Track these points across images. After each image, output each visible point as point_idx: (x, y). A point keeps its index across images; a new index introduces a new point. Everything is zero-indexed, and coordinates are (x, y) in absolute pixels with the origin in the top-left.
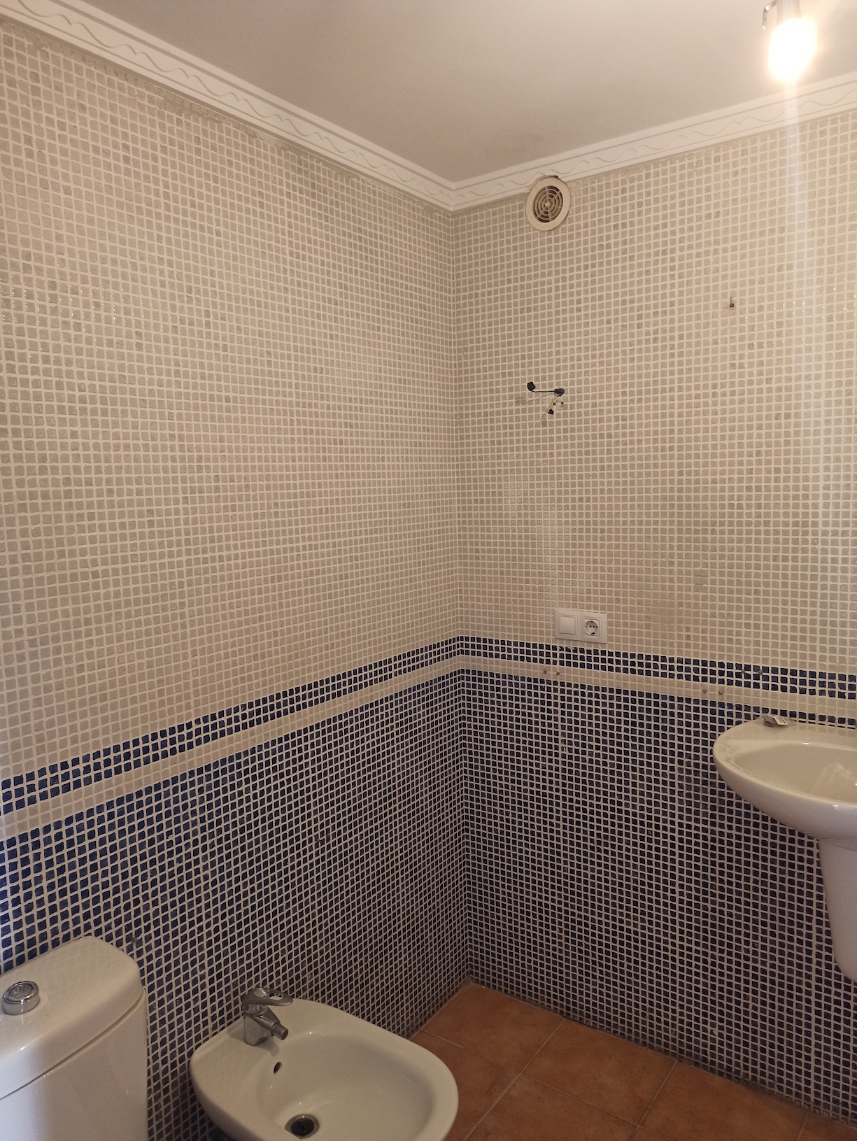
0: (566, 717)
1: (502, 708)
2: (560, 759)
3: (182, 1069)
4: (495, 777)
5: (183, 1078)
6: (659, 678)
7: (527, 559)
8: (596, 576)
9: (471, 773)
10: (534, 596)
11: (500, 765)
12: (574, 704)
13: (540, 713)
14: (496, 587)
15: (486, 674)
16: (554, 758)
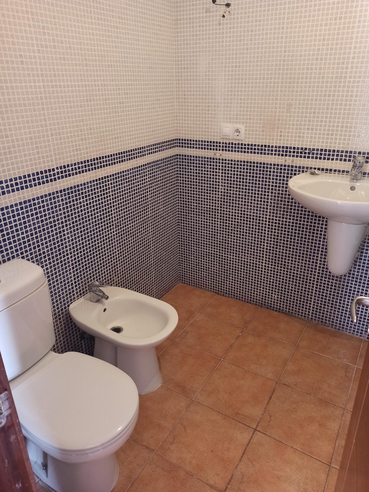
0: (223, 175)
1: (195, 171)
2: (220, 193)
3: (66, 311)
4: (191, 202)
5: (66, 314)
6: (266, 156)
7: (209, 99)
8: (241, 107)
9: (181, 201)
10: (211, 117)
11: (194, 197)
12: (227, 169)
13: (212, 173)
14: (194, 113)
15: (188, 156)
16: (217, 193)
